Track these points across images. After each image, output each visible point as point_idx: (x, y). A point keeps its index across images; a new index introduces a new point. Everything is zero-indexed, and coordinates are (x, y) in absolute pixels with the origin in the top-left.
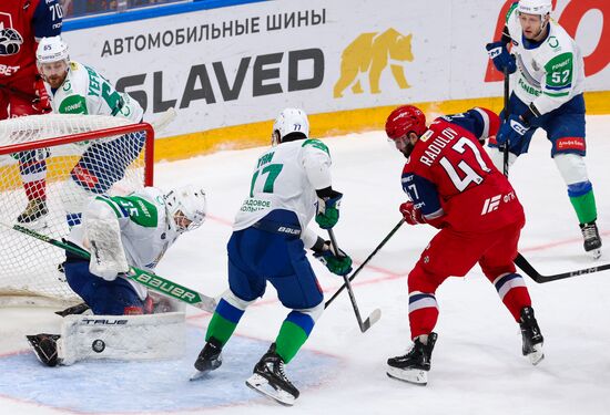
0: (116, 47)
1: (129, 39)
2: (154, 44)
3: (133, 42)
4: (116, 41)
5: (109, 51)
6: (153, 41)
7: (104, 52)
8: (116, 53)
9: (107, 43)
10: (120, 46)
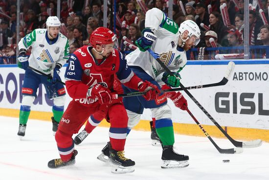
0: (240, 76)
1: (246, 73)
2: (258, 78)
3: (248, 75)
4: (240, 73)
5: (236, 78)
6: (258, 77)
7: (234, 78)
8: (240, 80)
9: (235, 73)
10: (242, 76)
